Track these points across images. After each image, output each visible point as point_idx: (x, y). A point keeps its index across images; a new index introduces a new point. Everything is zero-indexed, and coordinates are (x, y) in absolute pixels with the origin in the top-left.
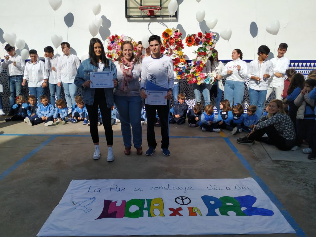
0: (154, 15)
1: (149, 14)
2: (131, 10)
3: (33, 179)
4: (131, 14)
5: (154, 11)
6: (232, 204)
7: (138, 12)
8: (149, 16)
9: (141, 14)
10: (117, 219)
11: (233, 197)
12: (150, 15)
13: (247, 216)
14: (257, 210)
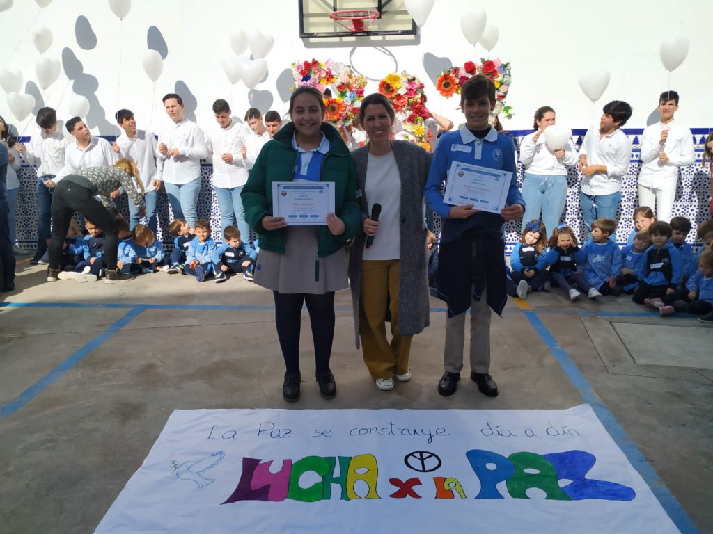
0: (364, 30)
1: (352, 28)
2: (312, 20)
3: (88, 407)
4: (312, 30)
5: (365, 20)
6: (537, 472)
7: (327, 24)
8: (352, 34)
9: (335, 29)
10: (270, 503)
11: (541, 454)
12: (354, 30)
13: (572, 500)
14: (596, 486)
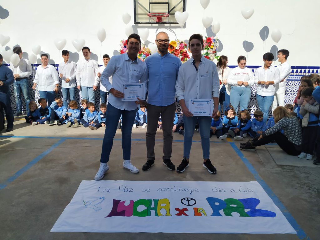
0: (162, 21)
1: (156, 20)
2: (139, 16)
3: (45, 179)
4: (139, 21)
5: (162, 17)
6: (236, 206)
7: (146, 18)
8: (157, 23)
9: (149, 20)
10: (125, 217)
11: (238, 199)
12: (158, 21)
13: (250, 217)
14: (260, 212)
